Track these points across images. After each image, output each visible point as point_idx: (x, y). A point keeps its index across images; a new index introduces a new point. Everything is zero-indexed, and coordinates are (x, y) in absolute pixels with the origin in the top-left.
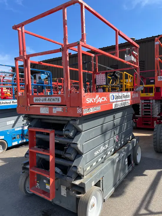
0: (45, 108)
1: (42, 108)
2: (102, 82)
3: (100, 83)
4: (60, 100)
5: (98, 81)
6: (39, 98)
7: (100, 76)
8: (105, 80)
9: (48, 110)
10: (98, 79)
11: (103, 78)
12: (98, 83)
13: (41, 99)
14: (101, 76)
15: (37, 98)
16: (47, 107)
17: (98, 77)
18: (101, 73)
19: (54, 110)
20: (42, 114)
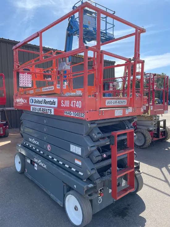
0: (119, 110)
1: (117, 110)
2: (27, 84)
3: (24, 84)
4: (126, 102)
5: (22, 81)
6: (111, 101)
7: (24, 76)
8: (30, 81)
9: (122, 112)
10: (22, 79)
11: (29, 79)
12: (22, 84)
13: (113, 102)
14: (27, 77)
15: (109, 101)
16: (121, 109)
17: (22, 76)
18: (26, 73)
19: (126, 111)
20: (117, 116)
